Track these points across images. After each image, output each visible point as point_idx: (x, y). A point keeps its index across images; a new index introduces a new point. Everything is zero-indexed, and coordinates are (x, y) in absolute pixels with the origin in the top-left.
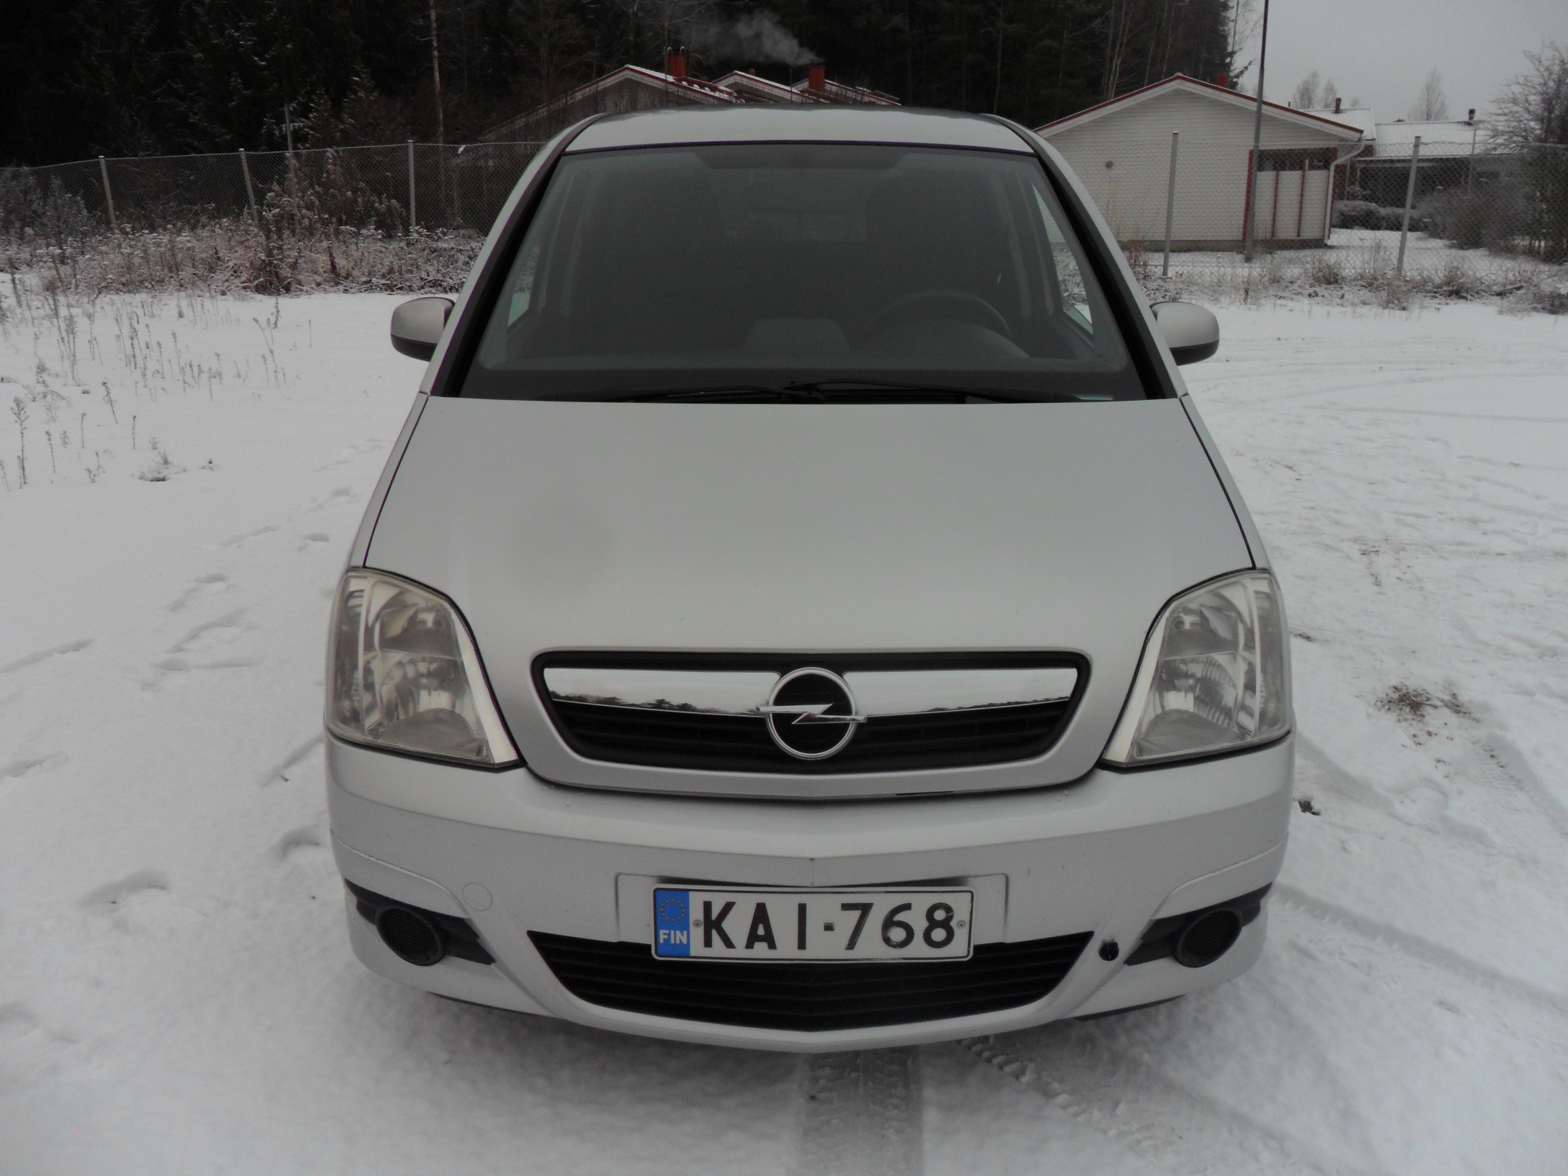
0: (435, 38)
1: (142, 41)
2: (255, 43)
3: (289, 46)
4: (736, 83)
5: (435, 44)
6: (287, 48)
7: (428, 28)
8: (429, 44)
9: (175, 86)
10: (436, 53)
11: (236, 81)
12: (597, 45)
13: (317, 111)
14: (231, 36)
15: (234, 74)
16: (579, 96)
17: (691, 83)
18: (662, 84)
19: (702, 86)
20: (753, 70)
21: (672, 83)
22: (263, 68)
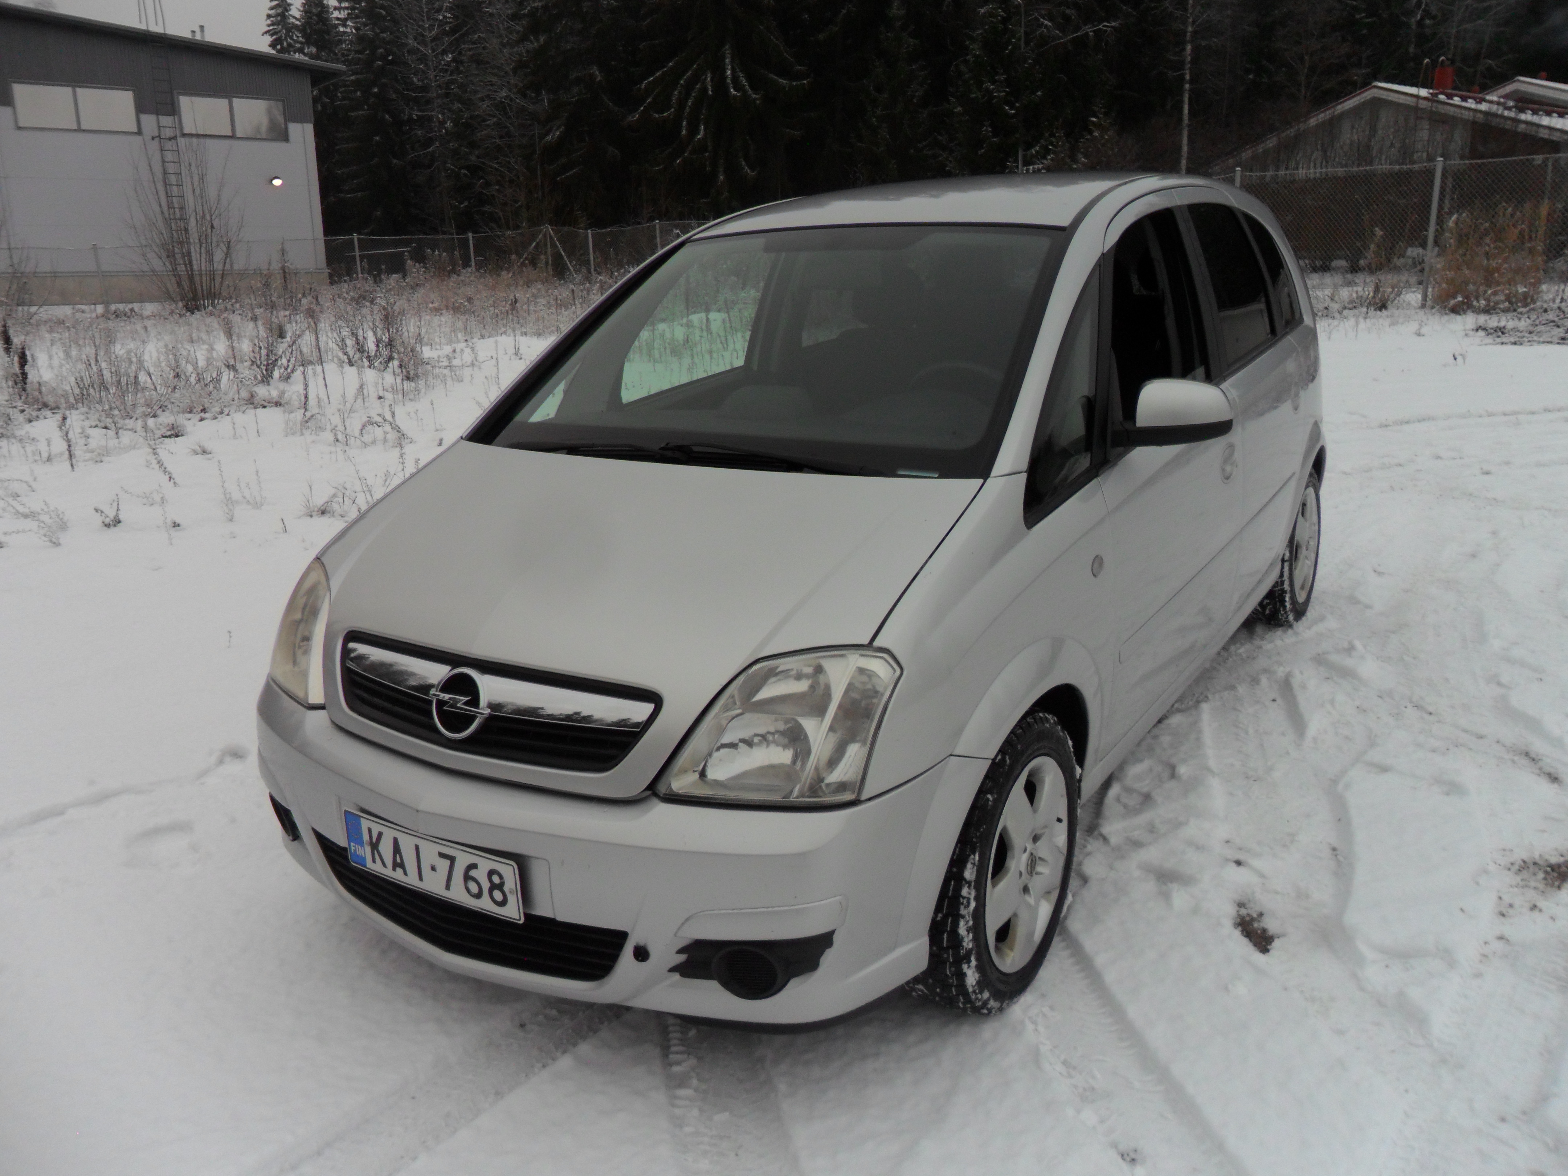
0: (1188, 72)
1: (915, 101)
2: (1008, 94)
3: (1039, 93)
4: (1516, 92)
5: (1188, 77)
6: (1037, 96)
7: (1182, 63)
8: (1182, 78)
9: (940, 138)
10: (1187, 86)
11: (986, 130)
12: (1364, 61)
13: (1055, 153)
14: (987, 89)
15: (986, 123)
16: (1313, 122)
17: (1450, 97)
18: (1414, 100)
19: (1464, 99)
20: (1544, 74)
21: (1425, 99)
22: (1013, 116)
